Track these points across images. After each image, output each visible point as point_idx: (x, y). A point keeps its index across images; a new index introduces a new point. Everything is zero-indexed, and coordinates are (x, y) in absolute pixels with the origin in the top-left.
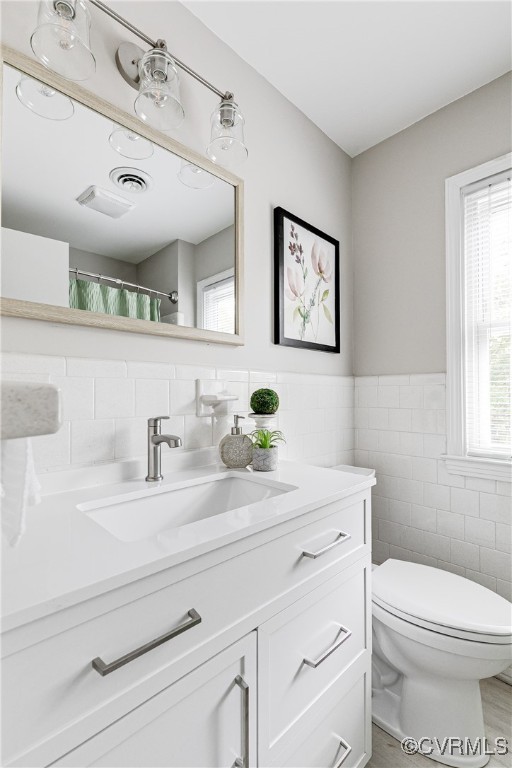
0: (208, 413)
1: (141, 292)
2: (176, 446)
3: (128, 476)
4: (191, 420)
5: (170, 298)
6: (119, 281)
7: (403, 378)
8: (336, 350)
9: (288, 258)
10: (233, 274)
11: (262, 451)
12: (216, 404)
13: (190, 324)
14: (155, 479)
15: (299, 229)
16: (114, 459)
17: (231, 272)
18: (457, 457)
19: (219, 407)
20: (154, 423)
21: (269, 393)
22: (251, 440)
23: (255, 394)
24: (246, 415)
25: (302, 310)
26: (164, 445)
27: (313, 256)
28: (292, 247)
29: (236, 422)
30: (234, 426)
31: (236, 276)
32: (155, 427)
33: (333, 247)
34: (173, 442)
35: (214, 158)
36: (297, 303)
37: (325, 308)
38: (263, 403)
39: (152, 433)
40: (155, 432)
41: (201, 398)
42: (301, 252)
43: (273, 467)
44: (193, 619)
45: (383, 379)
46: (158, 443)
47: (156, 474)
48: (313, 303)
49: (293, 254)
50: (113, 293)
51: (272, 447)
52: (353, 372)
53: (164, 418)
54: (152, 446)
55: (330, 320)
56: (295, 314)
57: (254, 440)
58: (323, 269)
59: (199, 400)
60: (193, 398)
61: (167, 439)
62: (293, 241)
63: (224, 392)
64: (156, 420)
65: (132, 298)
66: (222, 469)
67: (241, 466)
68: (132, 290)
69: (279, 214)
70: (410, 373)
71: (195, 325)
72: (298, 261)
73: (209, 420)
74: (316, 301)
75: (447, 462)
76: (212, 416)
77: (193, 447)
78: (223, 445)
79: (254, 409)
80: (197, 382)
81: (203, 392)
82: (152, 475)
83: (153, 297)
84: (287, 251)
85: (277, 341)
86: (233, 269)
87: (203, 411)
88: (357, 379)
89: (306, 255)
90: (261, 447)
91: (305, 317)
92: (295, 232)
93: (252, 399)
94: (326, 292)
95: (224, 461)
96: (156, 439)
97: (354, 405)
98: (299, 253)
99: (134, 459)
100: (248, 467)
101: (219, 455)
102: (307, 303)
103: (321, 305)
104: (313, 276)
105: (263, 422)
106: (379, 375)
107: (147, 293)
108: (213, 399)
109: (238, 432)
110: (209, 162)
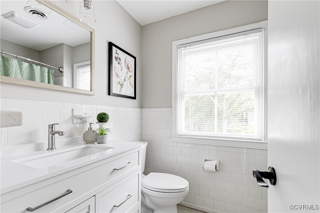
0: (77, 122)
1: (42, 66)
2: (62, 135)
3: (38, 148)
4: (70, 125)
5: (59, 70)
6: (29, 60)
7: (158, 109)
8: (134, 98)
9: (114, 62)
10: (90, 63)
11: (101, 136)
12: (81, 119)
13: (70, 85)
14: (52, 149)
15: (119, 51)
16: (31, 142)
17: (89, 62)
18: (175, 136)
19: (83, 119)
20: (52, 127)
21: (104, 114)
22: (96, 132)
23: (99, 115)
24: (95, 123)
25: (120, 82)
26: (57, 135)
27: (125, 62)
28: (116, 58)
29: (90, 126)
30: (89, 127)
31: (91, 65)
32: (52, 128)
33: (134, 59)
34: (61, 133)
35: (81, 20)
36: (118, 80)
37: (130, 82)
38: (102, 118)
39: (50, 130)
40: (52, 130)
41: (75, 116)
42: (120, 60)
43: (105, 142)
44: (69, 192)
45: (152, 110)
46: (53, 134)
47: (52, 147)
48: (125, 80)
49: (116, 61)
50: (26, 65)
51: (105, 134)
52: (141, 106)
53: (56, 124)
54: (51, 136)
55: (132, 87)
56: (117, 84)
57: (98, 132)
58: (129, 67)
59: (73, 117)
60: (71, 116)
61: (58, 133)
62: (117, 56)
63: (85, 114)
64: (53, 125)
65: (37, 69)
66: (84, 144)
67: (93, 142)
68: (37, 64)
69: (111, 45)
70: (160, 107)
71: (73, 86)
72: (119, 63)
73: (78, 125)
74: (126, 79)
75: (172, 138)
76: (80, 123)
77: (71, 136)
78: (84, 135)
79: (98, 120)
80: (73, 110)
81: (75, 113)
82: (50, 147)
83: (49, 69)
84: (114, 59)
85: (109, 94)
86: (90, 61)
87: (75, 121)
88: (143, 109)
89: (122, 61)
90: (101, 134)
91: (122, 85)
92: (117, 52)
93: (98, 117)
94: (131, 76)
95: (85, 141)
96: (53, 133)
97: (141, 119)
98: (119, 61)
99: (41, 142)
100: (95, 143)
101: (82, 138)
102: (123, 80)
103: (128, 81)
104: (125, 70)
105: (102, 125)
106: (150, 108)
107: (46, 66)
108: (80, 117)
109: (91, 129)
110: (79, 21)
